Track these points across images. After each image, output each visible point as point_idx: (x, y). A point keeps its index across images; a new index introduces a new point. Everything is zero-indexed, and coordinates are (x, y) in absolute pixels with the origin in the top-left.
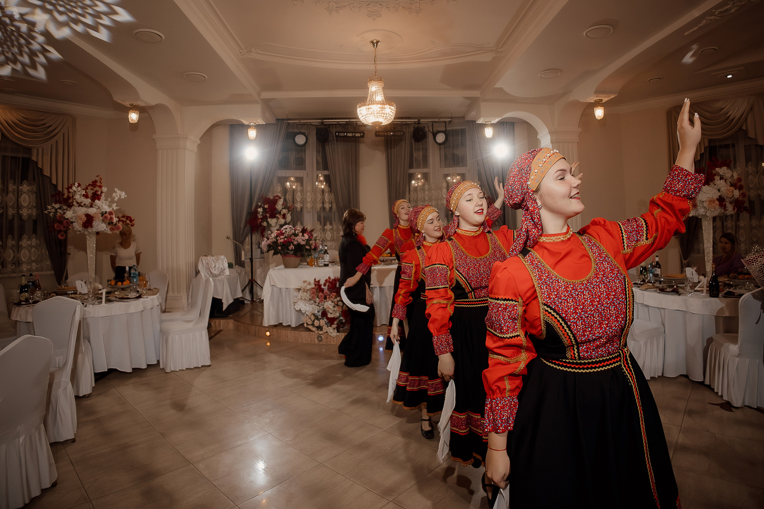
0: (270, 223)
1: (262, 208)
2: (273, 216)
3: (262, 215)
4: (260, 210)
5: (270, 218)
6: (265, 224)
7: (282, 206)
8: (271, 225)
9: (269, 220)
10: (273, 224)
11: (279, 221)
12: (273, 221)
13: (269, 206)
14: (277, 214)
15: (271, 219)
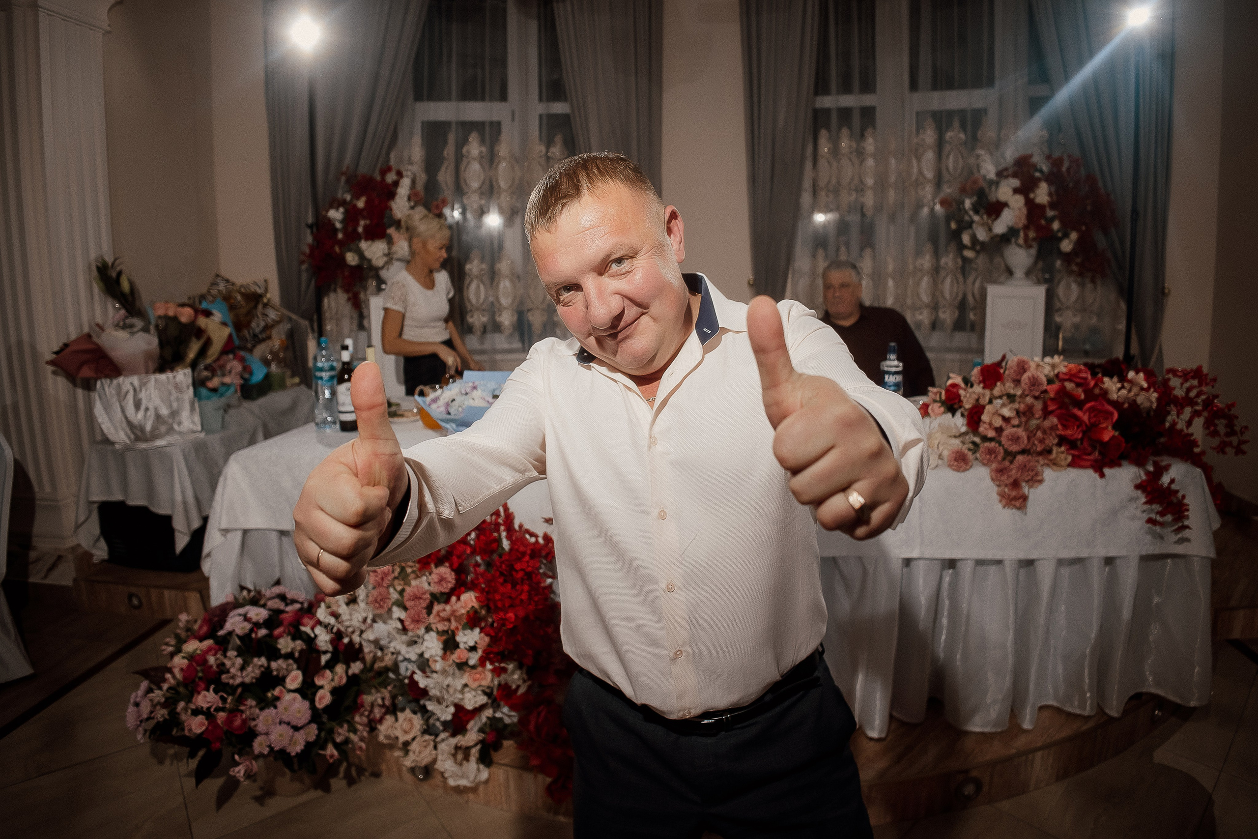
0: (367, 254)
1: (341, 210)
2: (377, 232)
3: (344, 230)
4: (336, 215)
5: (366, 239)
6: (351, 258)
7: (409, 199)
8: (369, 261)
9: (364, 245)
10: (378, 261)
11: (395, 248)
12: (375, 250)
13: (366, 203)
14: (390, 226)
15: (369, 243)
